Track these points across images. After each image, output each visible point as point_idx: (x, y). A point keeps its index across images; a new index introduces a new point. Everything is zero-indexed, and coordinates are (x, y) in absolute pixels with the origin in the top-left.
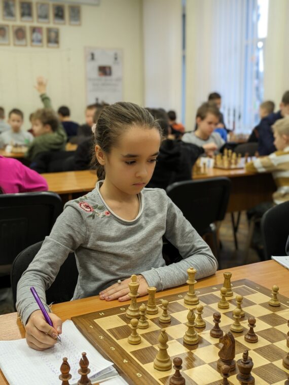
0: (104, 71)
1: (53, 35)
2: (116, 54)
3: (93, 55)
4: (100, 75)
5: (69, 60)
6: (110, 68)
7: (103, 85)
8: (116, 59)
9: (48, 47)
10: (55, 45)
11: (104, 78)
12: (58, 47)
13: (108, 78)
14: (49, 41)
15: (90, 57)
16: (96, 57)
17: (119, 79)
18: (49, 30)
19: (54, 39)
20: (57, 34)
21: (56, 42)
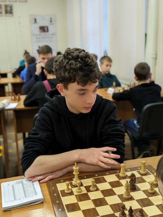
0: (43, 29)
1: (9, 9)
2: (51, 19)
3: (35, 20)
4: (40, 32)
5: (19, 23)
6: (47, 27)
7: (43, 38)
8: (51, 21)
9: (5, 16)
10: (11, 15)
11: (43, 34)
12: (13, 16)
13: (46, 33)
14: (6, 12)
15: (34, 21)
16: (37, 21)
17: (54, 34)
18: (6, 6)
19: (9, 11)
20: (11, 8)
21: (11, 12)
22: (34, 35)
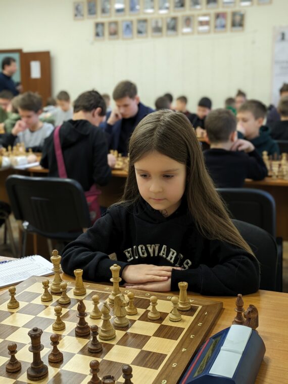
1: (238, 18)
3: (283, 35)
5: (253, 42)
9: (232, 31)
10: (240, 29)
14: (234, 24)
15: (280, 37)
18: (234, 14)
19: (238, 22)
20: (242, 17)
21: (241, 25)
22: (277, 62)
